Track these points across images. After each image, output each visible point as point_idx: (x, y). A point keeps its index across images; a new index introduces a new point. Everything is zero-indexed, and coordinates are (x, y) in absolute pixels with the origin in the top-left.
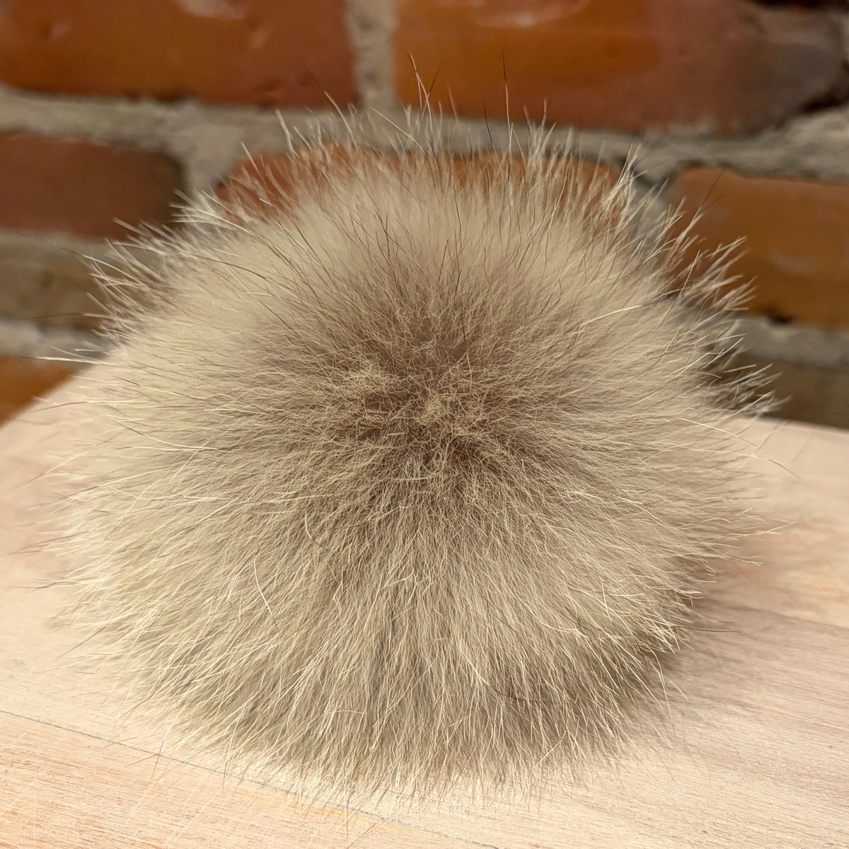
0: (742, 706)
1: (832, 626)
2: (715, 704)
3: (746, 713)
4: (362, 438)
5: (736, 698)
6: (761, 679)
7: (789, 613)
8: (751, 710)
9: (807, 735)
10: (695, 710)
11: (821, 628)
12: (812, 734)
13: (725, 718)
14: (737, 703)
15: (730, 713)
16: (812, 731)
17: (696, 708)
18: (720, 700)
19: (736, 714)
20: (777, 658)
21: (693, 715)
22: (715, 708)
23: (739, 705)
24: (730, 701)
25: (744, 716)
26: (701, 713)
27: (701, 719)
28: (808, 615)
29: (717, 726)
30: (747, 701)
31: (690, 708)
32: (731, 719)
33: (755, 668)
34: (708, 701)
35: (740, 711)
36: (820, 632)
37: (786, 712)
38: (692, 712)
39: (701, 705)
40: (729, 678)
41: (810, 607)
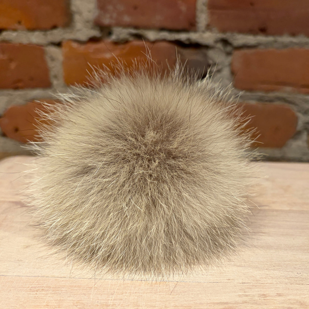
3: (266, 235)
5: (261, 231)
6: (264, 225)
9: (286, 237)
13: (261, 237)
21: (252, 238)
22: (257, 235)
27: (255, 238)
28: (267, 208)
30: (264, 232)
31: (250, 236)
33: (261, 223)
34: (254, 234)
36: (273, 211)
37: (277, 233)
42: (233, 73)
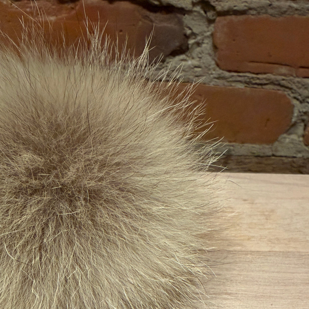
0: (229, 295)
1: (251, 251)
2: (218, 296)
3: (232, 297)
4: (31, 195)
5: (225, 292)
6: (232, 280)
7: (231, 249)
8: (234, 295)
9: (260, 302)
10: (210, 301)
11: (247, 253)
12: (262, 300)
13: (225, 302)
14: (226, 294)
15: (226, 299)
16: (262, 299)
17: (210, 300)
18: (219, 294)
19: (228, 299)
20: (234, 269)
21: (210, 304)
22: (219, 298)
23: (228, 294)
24: (223, 293)
25: (232, 299)
26: (213, 302)
27: (215, 305)
28: (239, 248)
29: (223, 307)
30: (230, 292)
31: (208, 301)
32: (227, 302)
33: (228, 276)
34: (214, 296)
35: (229, 297)
36: (247, 254)
37: (248, 293)
38: (210, 303)
39: (212, 298)
40: (218, 283)
41: (239, 245)
42: (215, 47)
